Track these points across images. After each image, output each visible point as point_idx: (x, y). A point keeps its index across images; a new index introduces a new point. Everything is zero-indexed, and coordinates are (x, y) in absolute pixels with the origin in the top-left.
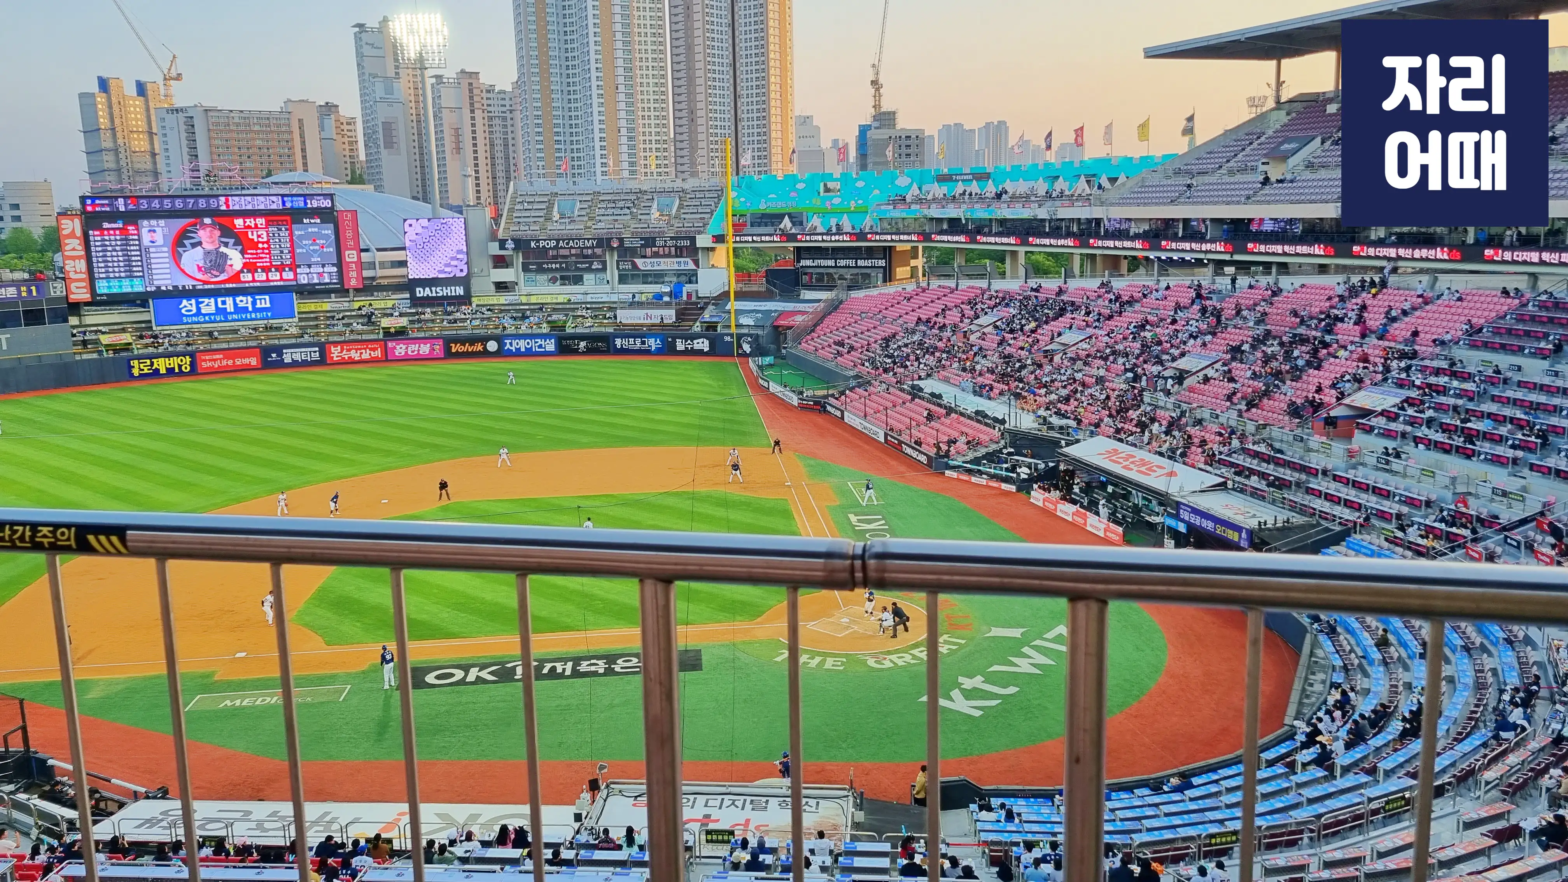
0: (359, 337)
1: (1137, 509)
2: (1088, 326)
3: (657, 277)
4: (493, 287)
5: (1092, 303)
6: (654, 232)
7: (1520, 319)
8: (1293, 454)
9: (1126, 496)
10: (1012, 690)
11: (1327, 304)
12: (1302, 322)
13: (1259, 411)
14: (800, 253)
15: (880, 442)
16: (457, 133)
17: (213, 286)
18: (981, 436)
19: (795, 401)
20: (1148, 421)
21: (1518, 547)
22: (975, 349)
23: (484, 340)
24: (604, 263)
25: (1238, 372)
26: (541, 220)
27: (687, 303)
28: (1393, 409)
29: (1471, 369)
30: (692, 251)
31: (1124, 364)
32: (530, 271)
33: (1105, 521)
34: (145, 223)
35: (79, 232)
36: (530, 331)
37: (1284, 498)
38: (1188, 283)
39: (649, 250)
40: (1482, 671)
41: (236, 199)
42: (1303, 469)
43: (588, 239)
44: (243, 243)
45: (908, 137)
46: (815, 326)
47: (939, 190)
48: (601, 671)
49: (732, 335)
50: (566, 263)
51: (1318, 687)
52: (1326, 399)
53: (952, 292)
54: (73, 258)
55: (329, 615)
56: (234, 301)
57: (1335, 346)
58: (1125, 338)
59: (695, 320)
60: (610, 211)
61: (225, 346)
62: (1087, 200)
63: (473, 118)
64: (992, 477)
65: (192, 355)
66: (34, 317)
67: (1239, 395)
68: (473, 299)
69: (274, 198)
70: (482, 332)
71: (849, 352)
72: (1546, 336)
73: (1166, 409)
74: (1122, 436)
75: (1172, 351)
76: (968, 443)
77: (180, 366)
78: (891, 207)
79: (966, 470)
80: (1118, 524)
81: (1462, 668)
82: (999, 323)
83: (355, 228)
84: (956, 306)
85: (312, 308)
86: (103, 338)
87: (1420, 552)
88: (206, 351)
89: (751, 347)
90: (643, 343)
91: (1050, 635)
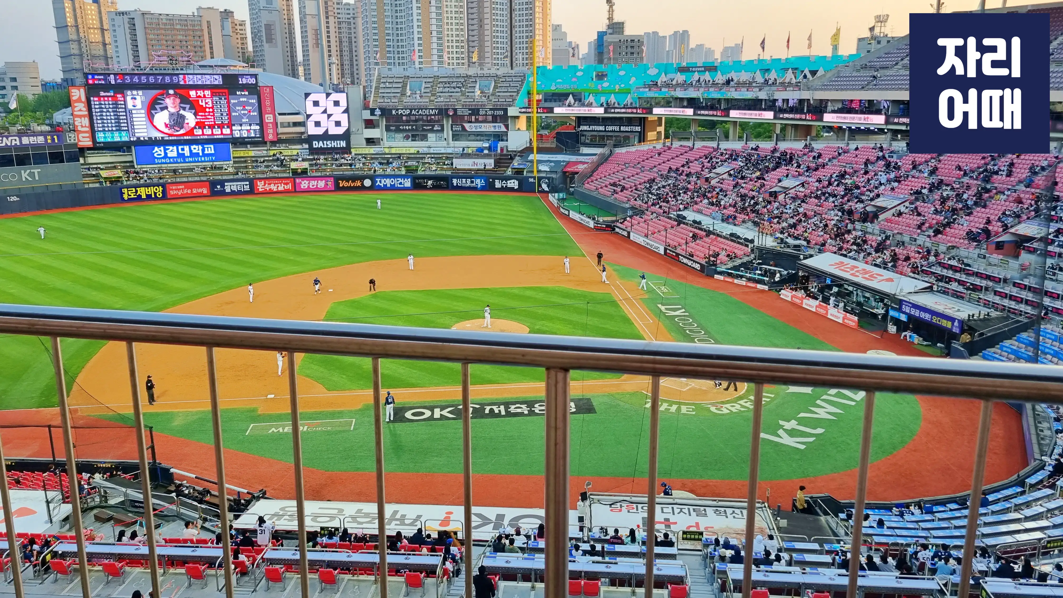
0: (276, 175)
1: (859, 304)
2: (799, 175)
3: (479, 136)
4: (364, 142)
5: (800, 159)
6: (478, 105)
8: (979, 266)
10: (820, 431)
11: (983, 162)
12: (965, 174)
13: (944, 237)
14: (581, 120)
15: (660, 254)
16: (317, 33)
17: (175, 138)
18: (736, 251)
19: (591, 224)
20: (861, 243)
22: (718, 190)
23: (362, 178)
24: (442, 126)
25: (922, 209)
26: (399, 95)
27: (501, 155)
30: (504, 118)
31: (834, 202)
32: (391, 131)
33: (842, 311)
34: (129, 92)
35: (83, 98)
36: (393, 173)
37: (980, 298)
38: (873, 145)
39: (473, 117)
41: (191, 76)
42: (988, 277)
43: (432, 109)
44: (196, 108)
45: (632, 41)
46: (593, 172)
47: (680, 78)
48: (526, 412)
49: (534, 178)
50: (416, 125)
52: (996, 229)
53: (691, 150)
54: (80, 116)
55: (321, 369)
56: (190, 148)
57: (994, 191)
58: (831, 184)
59: (508, 167)
60: (447, 90)
61: (185, 180)
62: (797, 86)
63: (328, 22)
64: (750, 279)
65: (163, 186)
66: (57, 157)
67: (927, 225)
68: (352, 150)
69: (216, 77)
70: (360, 173)
71: (622, 191)
73: (873, 234)
74: (845, 253)
75: (868, 193)
76: (728, 256)
77: (155, 193)
78: (647, 90)
79: (730, 275)
80: (852, 312)
82: (731, 172)
83: (272, 99)
84: (696, 160)
85: (242, 154)
86: (102, 173)
88: (172, 183)
89: (548, 186)
90: (472, 182)
91: (832, 392)
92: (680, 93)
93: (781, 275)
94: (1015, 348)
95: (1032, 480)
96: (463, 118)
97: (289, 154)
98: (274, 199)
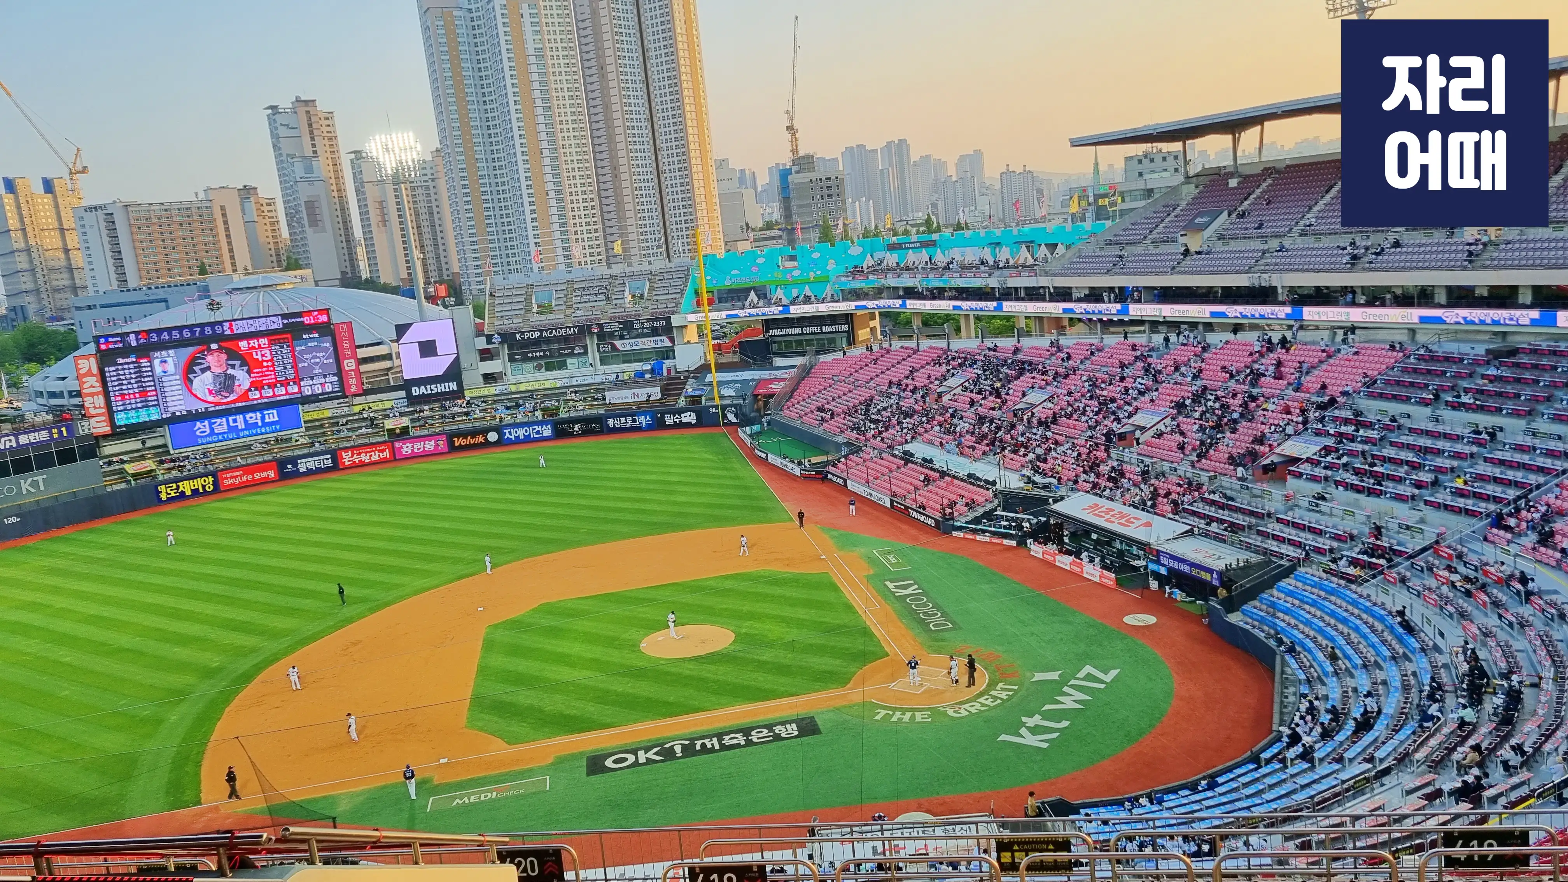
0: (367, 440)
1: (1121, 554)
2: (1047, 384)
3: (636, 355)
4: (481, 379)
5: (1048, 362)
6: (631, 316)
7: (1405, 370)
8: (1243, 501)
9: (1109, 544)
10: (1065, 724)
11: (1250, 360)
12: (1232, 376)
13: (1209, 462)
14: (769, 324)
15: (887, 508)
16: (382, 205)
18: (975, 497)
19: (798, 472)
20: (1118, 476)
21: (1422, 571)
22: (951, 411)
23: (485, 431)
24: (585, 348)
25: (1185, 426)
26: (522, 312)
27: (668, 379)
28: (1315, 457)
29: (1371, 418)
30: (667, 330)
32: (516, 360)
33: (1098, 568)
34: (156, 354)
35: (95, 370)
36: (526, 419)
37: (1241, 541)
39: (627, 332)
40: (1406, 675)
41: (239, 323)
42: (1252, 514)
43: (570, 328)
45: (828, 179)
46: (793, 391)
47: (892, 259)
48: (743, 743)
49: (716, 407)
50: (550, 350)
51: (1292, 699)
52: (1261, 449)
53: (915, 353)
54: (92, 394)
55: (495, 719)
56: (245, 418)
57: (1262, 399)
58: (1083, 396)
59: (680, 395)
60: (586, 298)
61: (242, 462)
64: (994, 534)
65: (214, 474)
66: (67, 456)
67: (1189, 448)
68: (466, 393)
69: (274, 319)
70: (481, 424)
71: (832, 418)
72: (1426, 386)
73: (1131, 464)
74: (1099, 492)
75: (1126, 407)
76: (967, 505)
79: (970, 530)
81: (1392, 673)
82: (966, 384)
83: (352, 338)
84: (922, 367)
85: (315, 416)
86: (127, 467)
87: (1351, 580)
88: (225, 470)
89: (736, 416)
90: (634, 421)
91: (1081, 675)
92: (892, 282)
93: (1030, 524)
94: (1273, 599)
95: (1265, 755)
96: (611, 335)
97: (381, 408)
98: (370, 475)
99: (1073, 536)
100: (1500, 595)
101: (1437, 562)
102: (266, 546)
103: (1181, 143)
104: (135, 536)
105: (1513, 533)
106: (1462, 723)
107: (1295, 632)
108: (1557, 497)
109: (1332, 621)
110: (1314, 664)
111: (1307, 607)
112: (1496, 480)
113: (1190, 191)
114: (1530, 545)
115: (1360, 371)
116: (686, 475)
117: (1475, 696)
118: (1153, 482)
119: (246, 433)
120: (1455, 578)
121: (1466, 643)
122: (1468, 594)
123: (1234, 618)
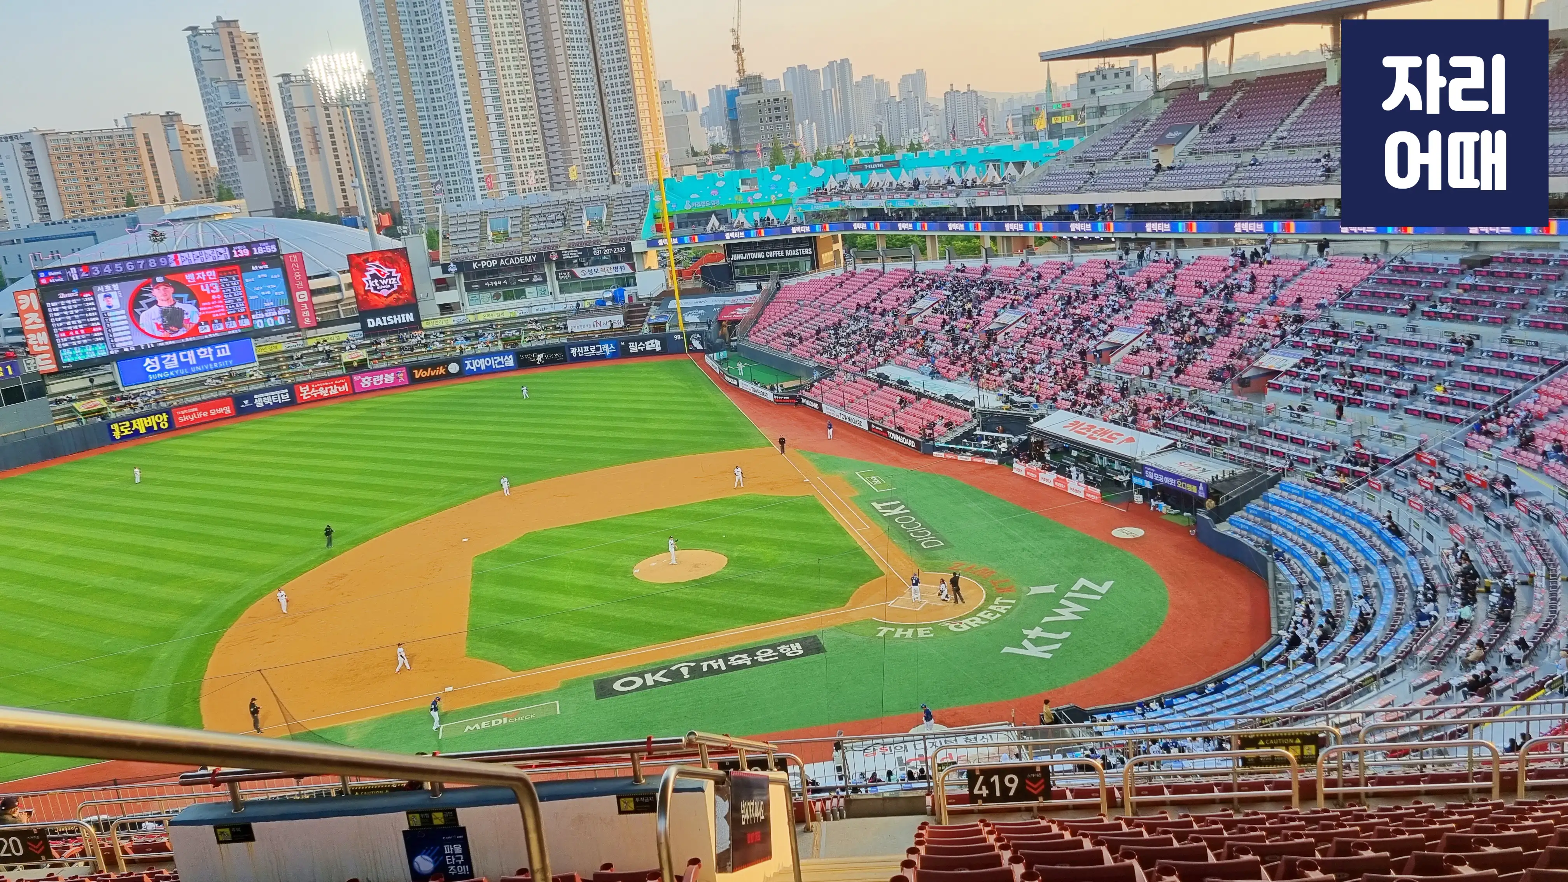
0: (324, 374)
1: (1102, 469)
2: (1019, 304)
3: (597, 283)
4: (438, 310)
5: (1018, 282)
6: (589, 242)
7: (1380, 281)
8: (1224, 413)
9: (1089, 460)
10: (1066, 635)
11: (1224, 275)
12: (1206, 291)
13: (1187, 377)
14: (730, 249)
15: (864, 430)
16: (313, 131)
17: (173, 342)
18: (955, 418)
19: (770, 397)
20: (1096, 393)
21: (1406, 477)
22: (922, 333)
23: (445, 363)
24: (544, 276)
25: (1161, 342)
26: (477, 240)
27: (630, 306)
28: (1294, 369)
29: (1348, 329)
30: (627, 256)
32: (473, 290)
33: (1082, 484)
34: (99, 289)
35: (36, 306)
36: (487, 350)
37: (1225, 453)
38: (1098, 259)
39: (586, 259)
41: (185, 255)
42: (1232, 426)
43: (528, 255)
45: (776, 100)
46: (758, 317)
47: (855, 180)
48: (748, 663)
49: (681, 334)
50: (507, 279)
52: (1240, 363)
53: (881, 276)
54: (35, 331)
55: (495, 647)
56: (196, 353)
57: (1237, 313)
58: (1056, 314)
59: (643, 322)
60: (542, 225)
61: (196, 398)
62: (1000, 189)
63: (328, 116)
64: (975, 453)
65: (168, 411)
66: (13, 395)
67: (1167, 363)
68: (423, 324)
69: (221, 250)
70: (441, 355)
71: (800, 343)
72: (1402, 296)
73: (1110, 381)
74: (1079, 409)
75: (1101, 325)
76: (946, 425)
77: (158, 424)
78: (814, 201)
79: (951, 450)
80: (1093, 485)
81: (1382, 575)
82: (936, 306)
83: (303, 270)
84: (890, 290)
85: (268, 350)
86: (77, 405)
87: (1335, 488)
88: (179, 407)
89: (702, 343)
90: (598, 349)
91: (1076, 587)
92: (857, 204)
93: (1009, 442)
94: (1260, 509)
95: (1267, 658)
96: (570, 262)
97: (336, 340)
98: (329, 409)
99: (1053, 453)
100: (1485, 499)
101: (1420, 468)
102: (231, 482)
103: (1150, 57)
104: (93, 476)
105: (1493, 438)
106: (1461, 621)
107: (1284, 540)
108: (1535, 402)
109: (1320, 529)
110: (1305, 570)
111: (1294, 515)
112: (1475, 387)
113: (1159, 106)
114: (1512, 450)
115: (1335, 283)
116: (657, 402)
117: (1469, 597)
118: (1132, 397)
119: (198, 368)
120: (1439, 483)
121: (1457, 545)
122: (1453, 497)
123: (1223, 528)
